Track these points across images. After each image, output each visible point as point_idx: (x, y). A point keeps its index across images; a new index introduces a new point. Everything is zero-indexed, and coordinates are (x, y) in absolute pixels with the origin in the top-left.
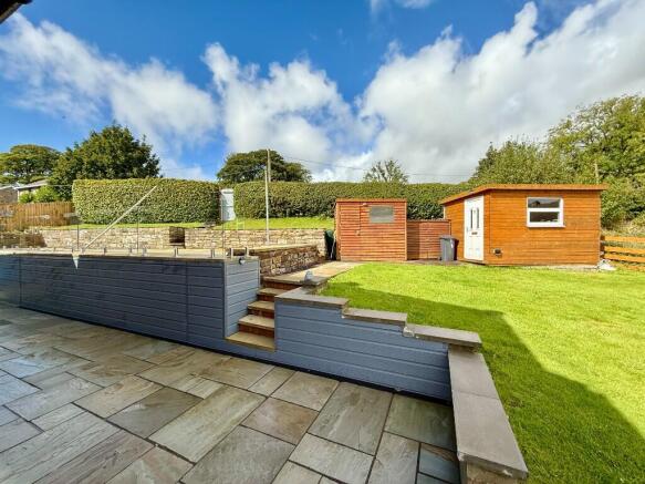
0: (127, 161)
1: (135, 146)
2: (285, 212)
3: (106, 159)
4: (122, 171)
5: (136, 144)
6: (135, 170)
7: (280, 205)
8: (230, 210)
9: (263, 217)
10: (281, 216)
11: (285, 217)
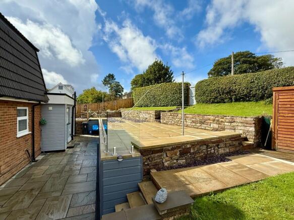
0: (159, 75)
1: (163, 68)
2: (231, 99)
3: (151, 76)
4: (157, 80)
5: (164, 67)
6: (162, 79)
7: (227, 93)
8: (194, 98)
9: (213, 102)
10: (228, 102)
11: (231, 102)
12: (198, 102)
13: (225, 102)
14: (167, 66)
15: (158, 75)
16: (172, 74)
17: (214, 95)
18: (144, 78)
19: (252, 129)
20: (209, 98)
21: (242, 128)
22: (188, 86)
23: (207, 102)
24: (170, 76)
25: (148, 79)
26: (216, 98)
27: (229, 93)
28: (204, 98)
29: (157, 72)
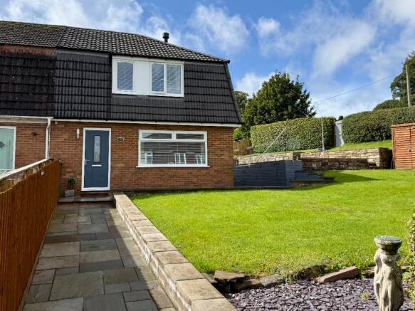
0: (284, 101)
3: (271, 104)
5: (291, 85)
8: (341, 137)
9: (363, 141)
10: (378, 140)
11: (382, 139)
12: (346, 142)
13: (375, 141)
14: (297, 83)
15: (281, 100)
16: (308, 96)
17: (363, 132)
18: (255, 107)
19: (378, 156)
20: (358, 136)
21: (372, 157)
22: (333, 122)
23: (356, 141)
24: (303, 102)
25: (263, 108)
26: (366, 135)
27: (378, 130)
28: (352, 136)
29: (279, 95)
